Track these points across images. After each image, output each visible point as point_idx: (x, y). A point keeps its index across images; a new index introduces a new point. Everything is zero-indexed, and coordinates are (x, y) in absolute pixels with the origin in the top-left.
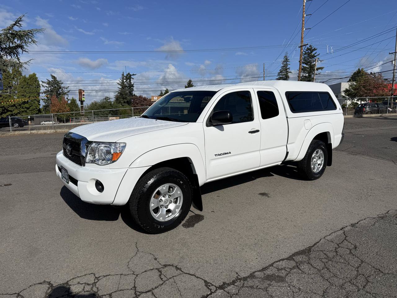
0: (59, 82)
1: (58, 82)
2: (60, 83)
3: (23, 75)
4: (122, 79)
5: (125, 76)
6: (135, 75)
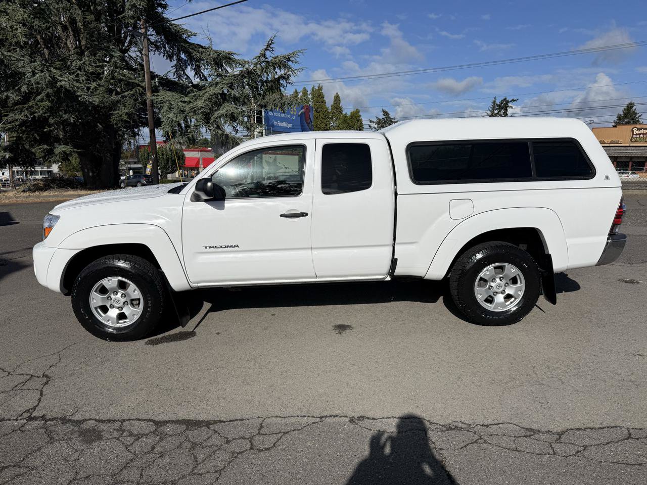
0: (393, 120)
1: (391, 121)
2: (393, 122)
3: (344, 113)
4: (491, 109)
5: (498, 103)
6: (516, 100)
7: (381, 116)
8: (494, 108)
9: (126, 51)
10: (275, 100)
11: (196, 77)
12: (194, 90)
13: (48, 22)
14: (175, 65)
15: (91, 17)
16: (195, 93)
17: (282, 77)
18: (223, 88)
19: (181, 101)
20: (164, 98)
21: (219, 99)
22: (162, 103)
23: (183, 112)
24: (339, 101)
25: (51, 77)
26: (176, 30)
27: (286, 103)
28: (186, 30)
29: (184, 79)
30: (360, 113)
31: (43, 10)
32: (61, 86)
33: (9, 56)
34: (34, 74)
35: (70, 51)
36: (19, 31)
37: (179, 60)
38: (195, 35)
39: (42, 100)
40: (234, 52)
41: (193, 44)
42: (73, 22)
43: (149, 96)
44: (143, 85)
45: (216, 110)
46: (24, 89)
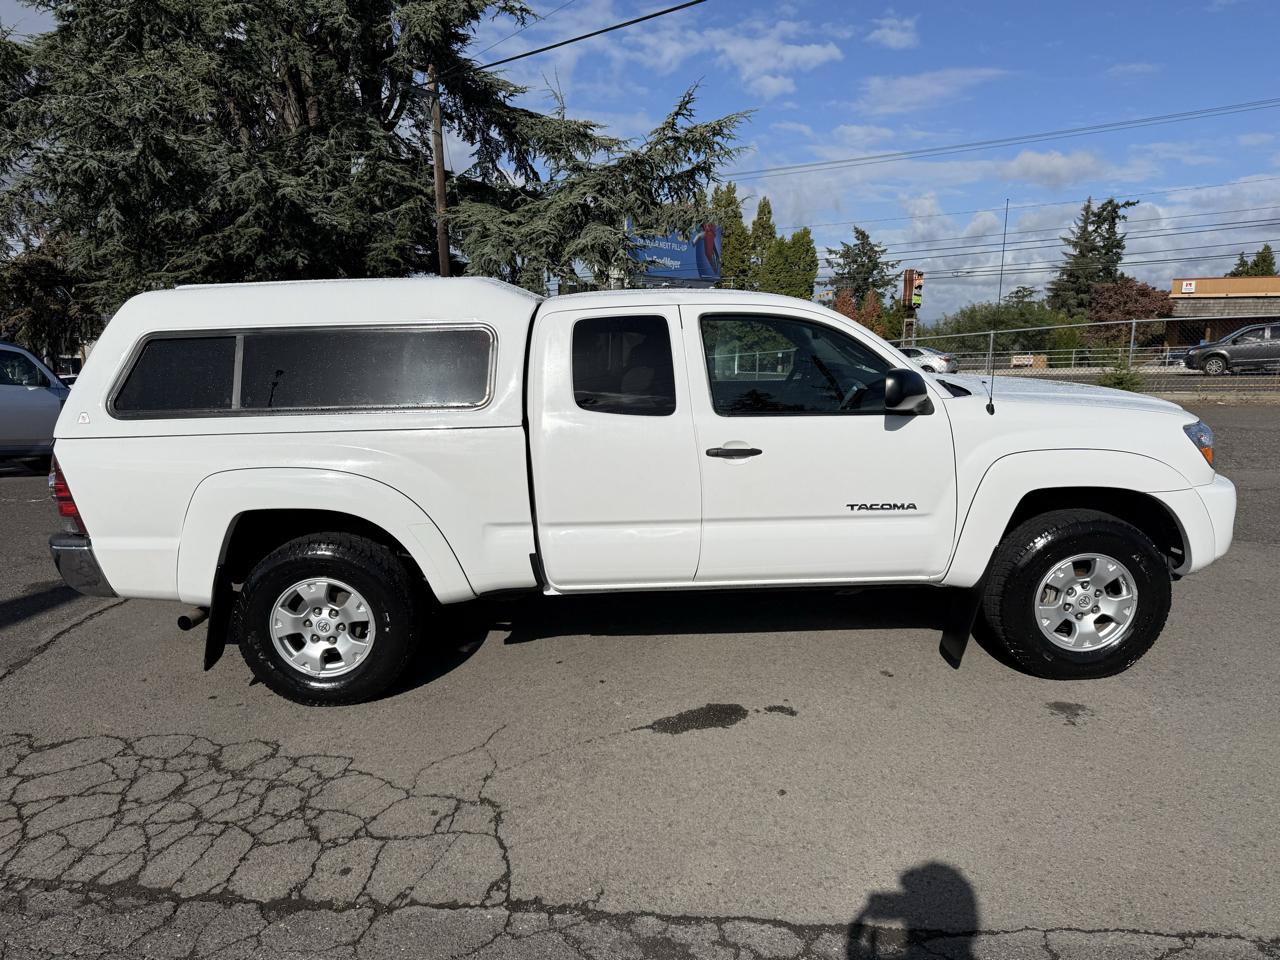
0: (876, 249)
1: (872, 249)
2: (876, 252)
3: (778, 236)
4: (1080, 224)
5: (1096, 211)
6: (1133, 204)
7: (853, 241)
8: (1086, 221)
9: (391, 126)
10: (672, 215)
11: (519, 174)
12: (529, 199)
13: (258, 75)
14: (478, 152)
15: (330, 64)
16: (530, 206)
17: (698, 169)
18: (585, 193)
19: (503, 222)
20: (470, 216)
21: (578, 217)
22: (466, 226)
23: (510, 243)
24: (769, 212)
25: (266, 179)
26: (486, 84)
27: (695, 219)
28: (505, 82)
29: (494, 179)
30: (811, 237)
31: (249, 53)
32: (284, 196)
33: (190, 143)
34: (233, 175)
35: (289, 130)
36: (201, 93)
37: (486, 140)
38: (523, 91)
39: (246, 225)
40: (594, 123)
41: (514, 110)
42: (294, 74)
43: (440, 214)
44: (429, 190)
45: (571, 238)
46: (214, 204)
